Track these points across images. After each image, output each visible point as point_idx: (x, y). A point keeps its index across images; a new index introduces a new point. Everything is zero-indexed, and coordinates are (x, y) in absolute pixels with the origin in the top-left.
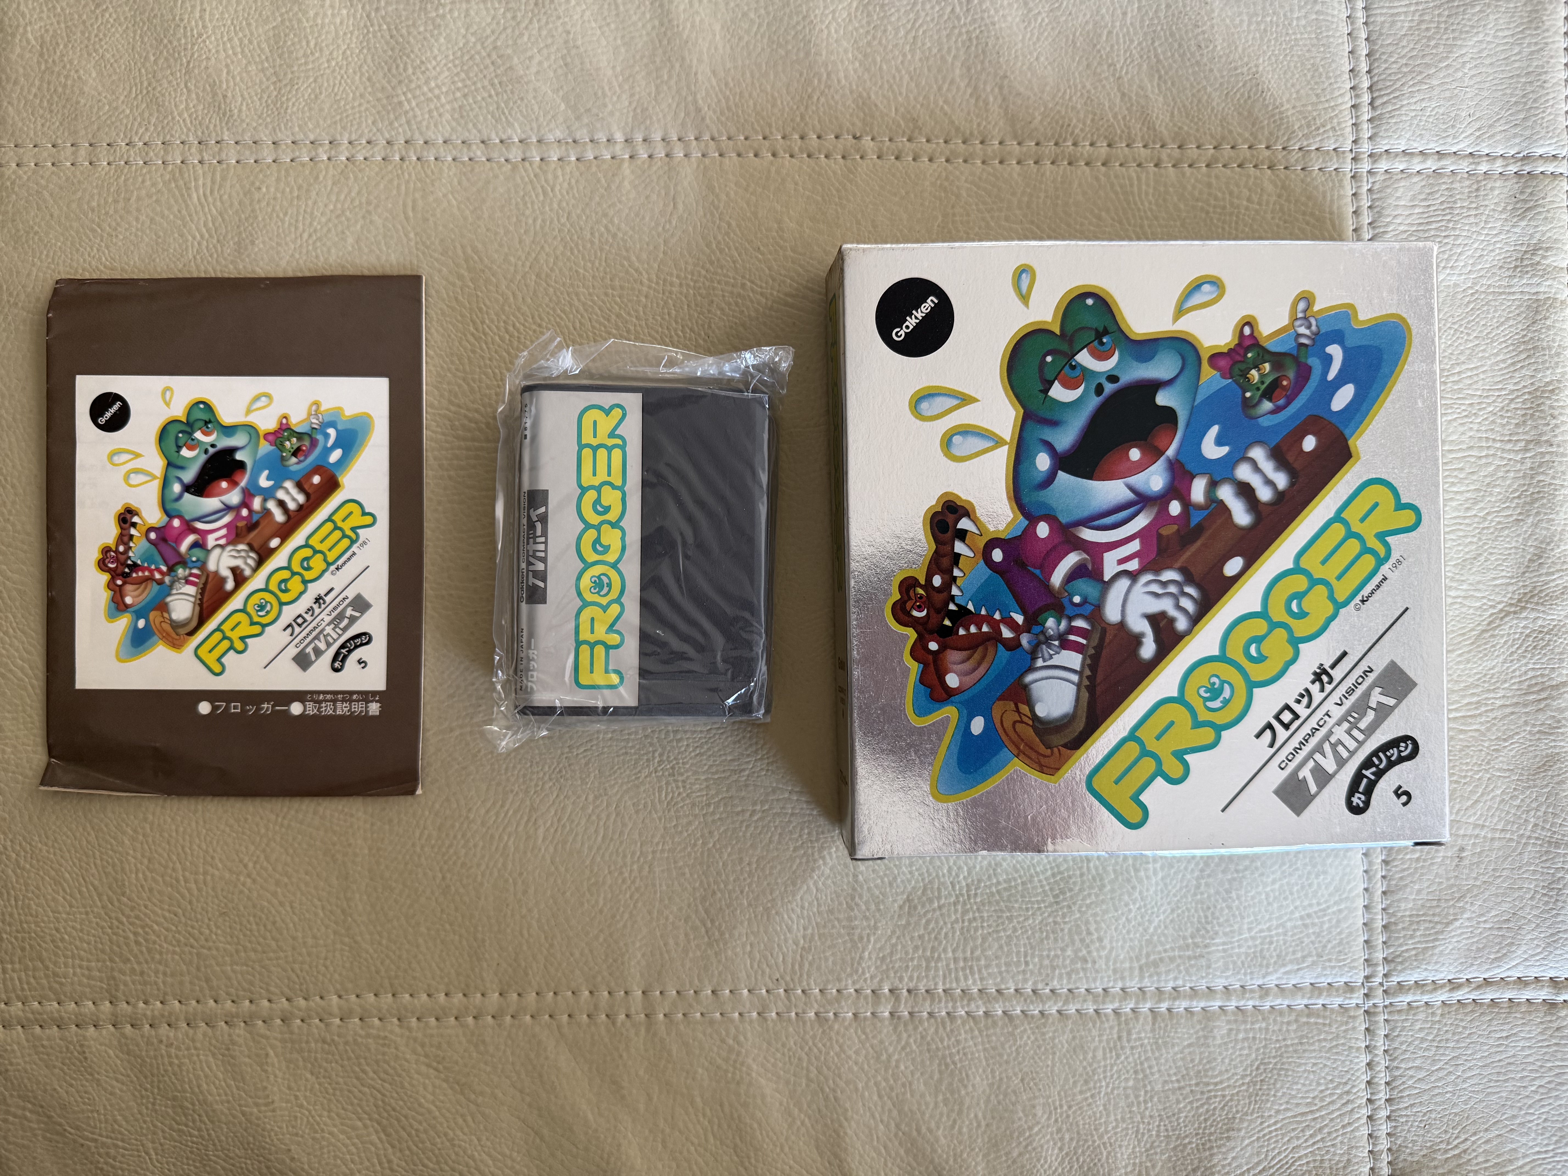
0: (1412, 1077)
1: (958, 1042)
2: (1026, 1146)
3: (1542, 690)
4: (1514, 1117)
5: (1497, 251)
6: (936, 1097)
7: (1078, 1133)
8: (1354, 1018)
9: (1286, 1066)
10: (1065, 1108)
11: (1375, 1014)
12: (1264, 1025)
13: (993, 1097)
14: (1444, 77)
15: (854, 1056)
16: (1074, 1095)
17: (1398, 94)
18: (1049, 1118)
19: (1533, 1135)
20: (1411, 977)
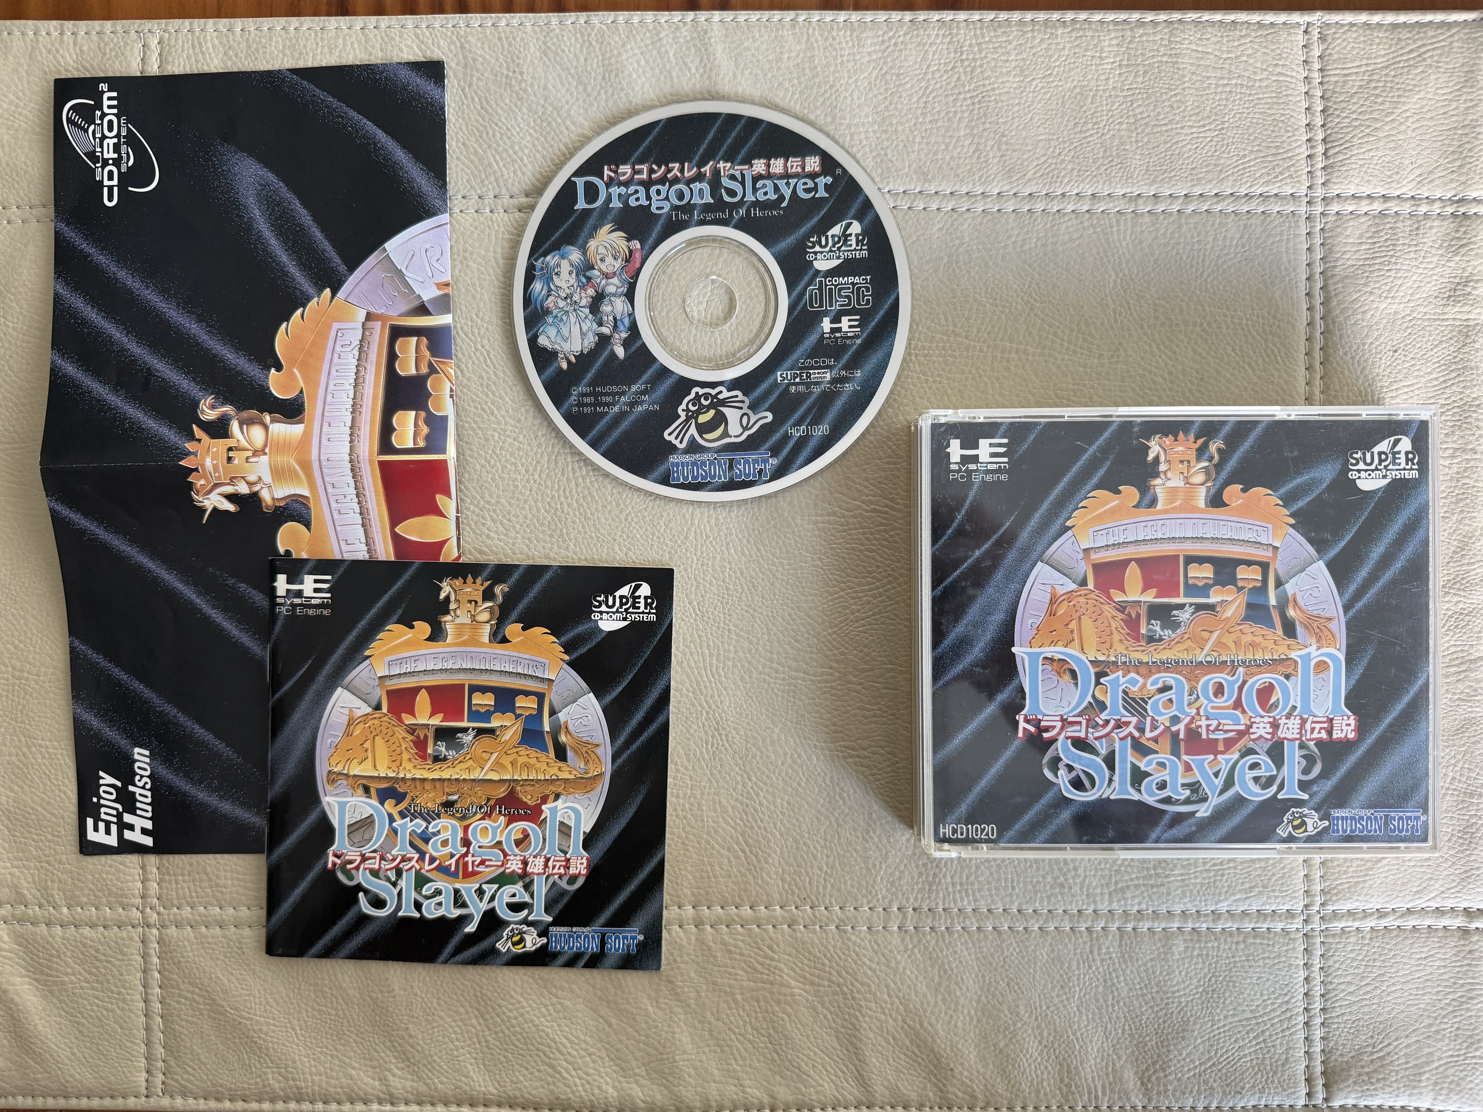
0: (1343, 990)
1: (955, 952)
2: (1011, 1040)
3: (1462, 663)
4: (1430, 1025)
5: (1434, 283)
6: (936, 996)
7: (1055, 1030)
8: (1295, 939)
9: (1234, 979)
10: (1044, 1008)
11: (1312, 936)
12: (1216, 944)
13: (983, 998)
14: (1390, 130)
15: (868, 962)
16: (1052, 998)
17: (1348, 145)
18: (1030, 1016)
19: (1447, 1041)
20: (1344, 906)
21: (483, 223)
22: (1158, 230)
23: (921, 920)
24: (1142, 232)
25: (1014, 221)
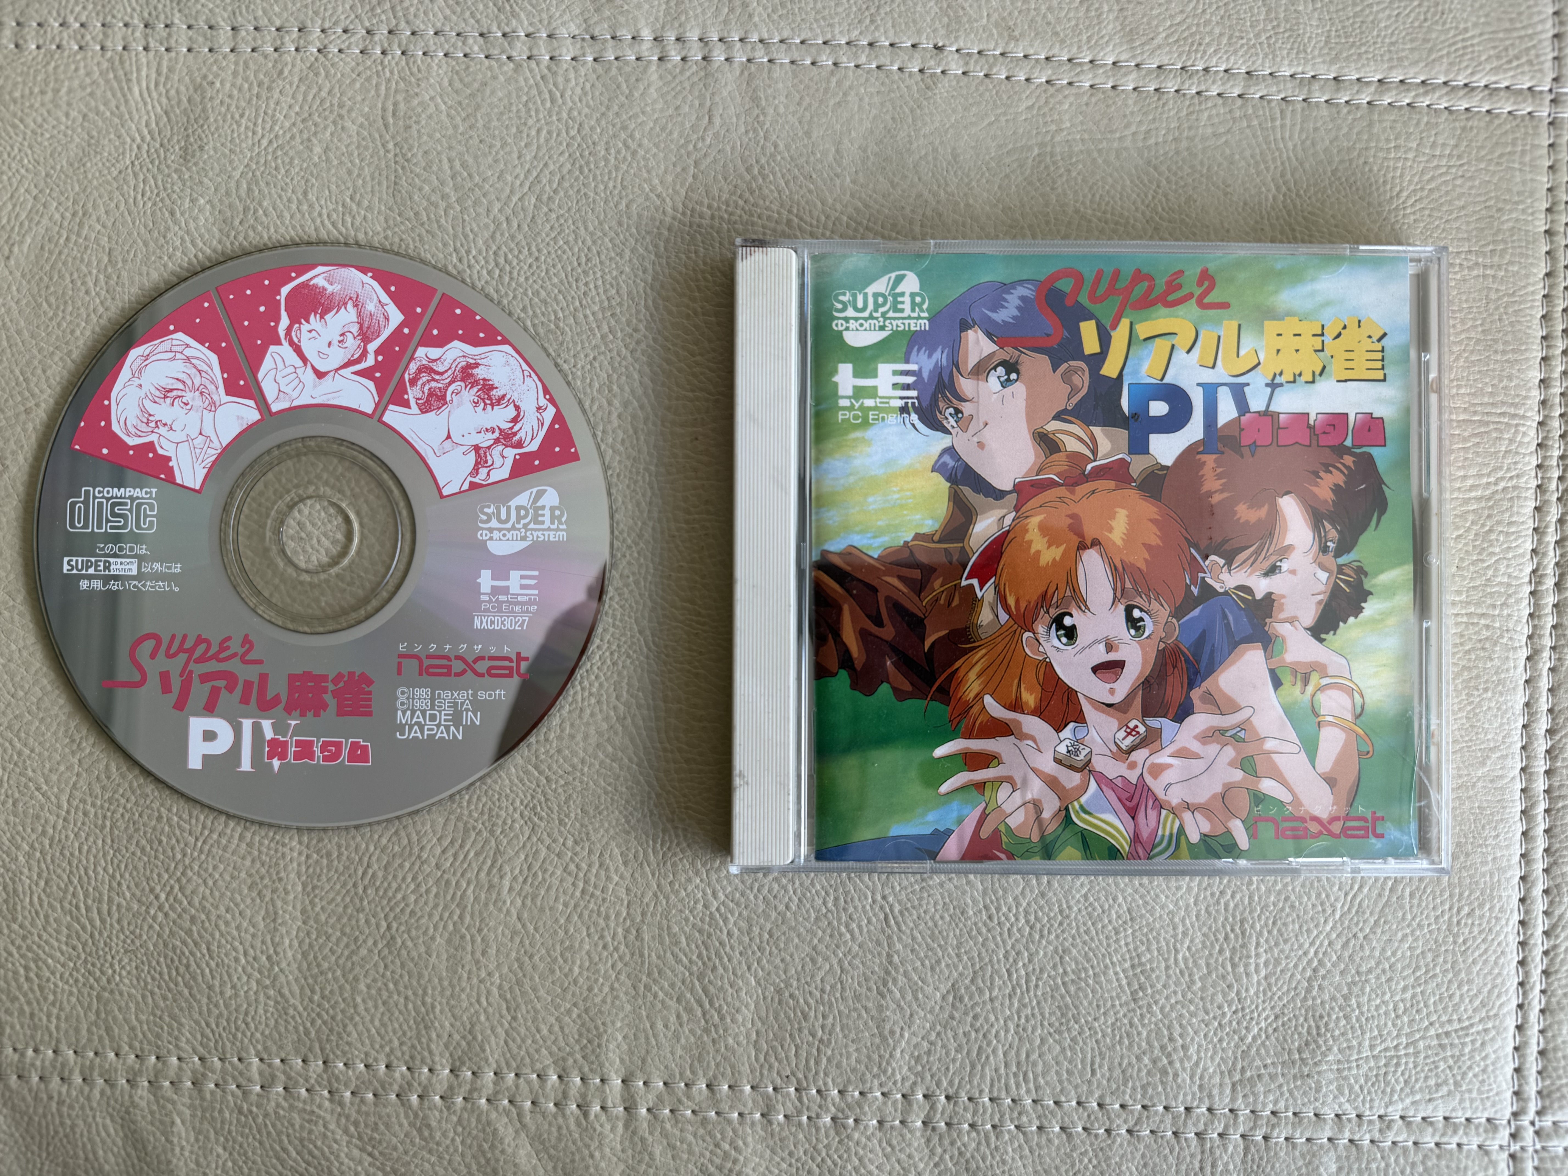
21: (369, 68)
22: (1339, 128)
23: (956, 1113)
24: (1316, 129)
25: (1135, 103)
